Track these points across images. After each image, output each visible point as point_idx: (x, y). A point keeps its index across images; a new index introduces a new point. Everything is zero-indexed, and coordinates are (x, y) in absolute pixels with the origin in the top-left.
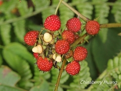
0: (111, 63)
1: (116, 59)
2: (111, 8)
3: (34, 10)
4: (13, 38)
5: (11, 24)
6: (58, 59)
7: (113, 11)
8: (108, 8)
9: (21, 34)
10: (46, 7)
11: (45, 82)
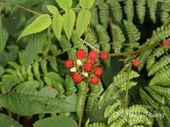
0: (115, 78)
1: (118, 76)
2: (111, 46)
3: (62, 51)
4: (49, 68)
5: (47, 60)
6: (86, 75)
7: (113, 48)
8: (110, 46)
9: (54, 66)
10: (69, 48)
11: (73, 94)
